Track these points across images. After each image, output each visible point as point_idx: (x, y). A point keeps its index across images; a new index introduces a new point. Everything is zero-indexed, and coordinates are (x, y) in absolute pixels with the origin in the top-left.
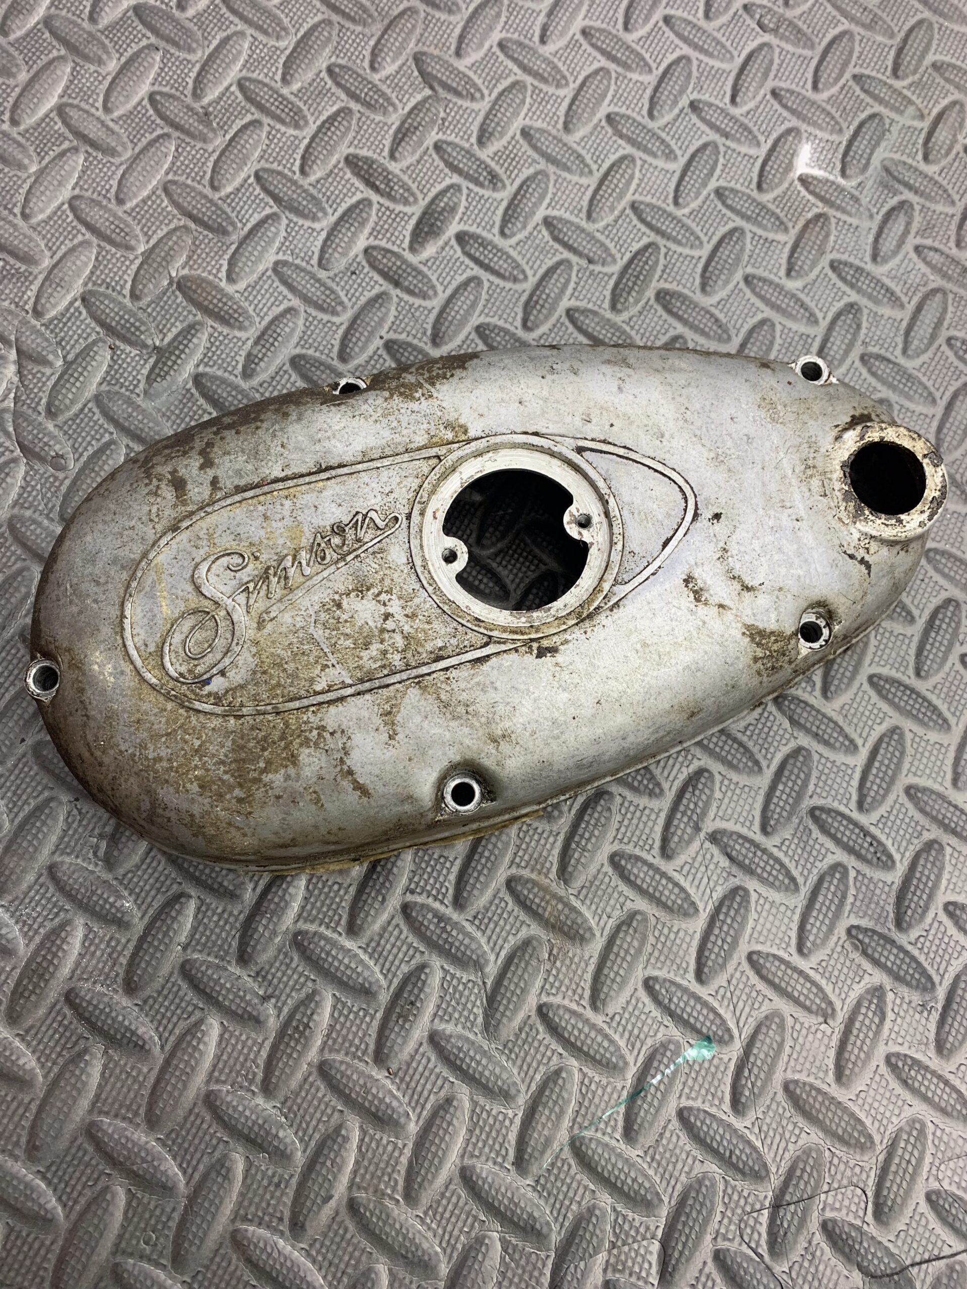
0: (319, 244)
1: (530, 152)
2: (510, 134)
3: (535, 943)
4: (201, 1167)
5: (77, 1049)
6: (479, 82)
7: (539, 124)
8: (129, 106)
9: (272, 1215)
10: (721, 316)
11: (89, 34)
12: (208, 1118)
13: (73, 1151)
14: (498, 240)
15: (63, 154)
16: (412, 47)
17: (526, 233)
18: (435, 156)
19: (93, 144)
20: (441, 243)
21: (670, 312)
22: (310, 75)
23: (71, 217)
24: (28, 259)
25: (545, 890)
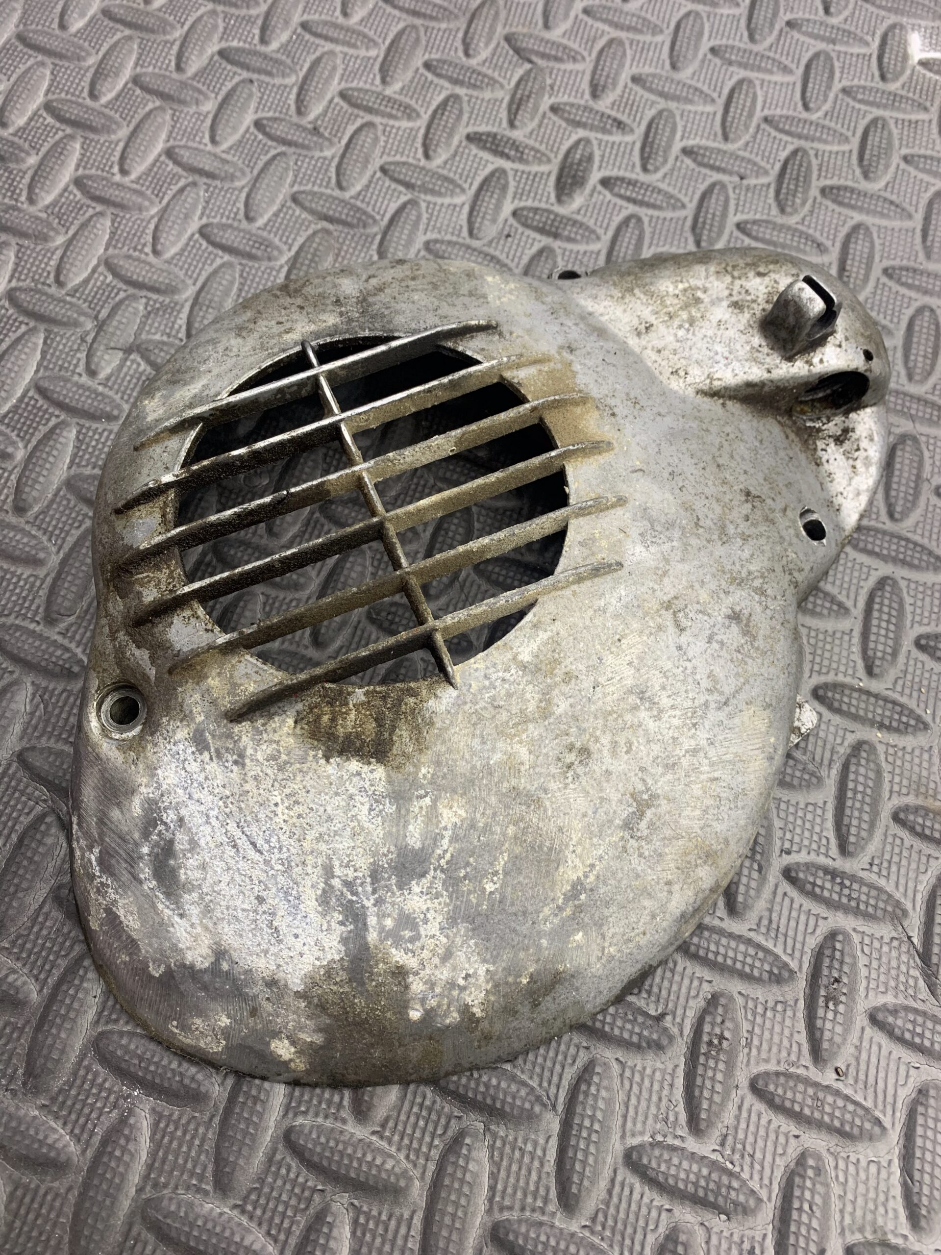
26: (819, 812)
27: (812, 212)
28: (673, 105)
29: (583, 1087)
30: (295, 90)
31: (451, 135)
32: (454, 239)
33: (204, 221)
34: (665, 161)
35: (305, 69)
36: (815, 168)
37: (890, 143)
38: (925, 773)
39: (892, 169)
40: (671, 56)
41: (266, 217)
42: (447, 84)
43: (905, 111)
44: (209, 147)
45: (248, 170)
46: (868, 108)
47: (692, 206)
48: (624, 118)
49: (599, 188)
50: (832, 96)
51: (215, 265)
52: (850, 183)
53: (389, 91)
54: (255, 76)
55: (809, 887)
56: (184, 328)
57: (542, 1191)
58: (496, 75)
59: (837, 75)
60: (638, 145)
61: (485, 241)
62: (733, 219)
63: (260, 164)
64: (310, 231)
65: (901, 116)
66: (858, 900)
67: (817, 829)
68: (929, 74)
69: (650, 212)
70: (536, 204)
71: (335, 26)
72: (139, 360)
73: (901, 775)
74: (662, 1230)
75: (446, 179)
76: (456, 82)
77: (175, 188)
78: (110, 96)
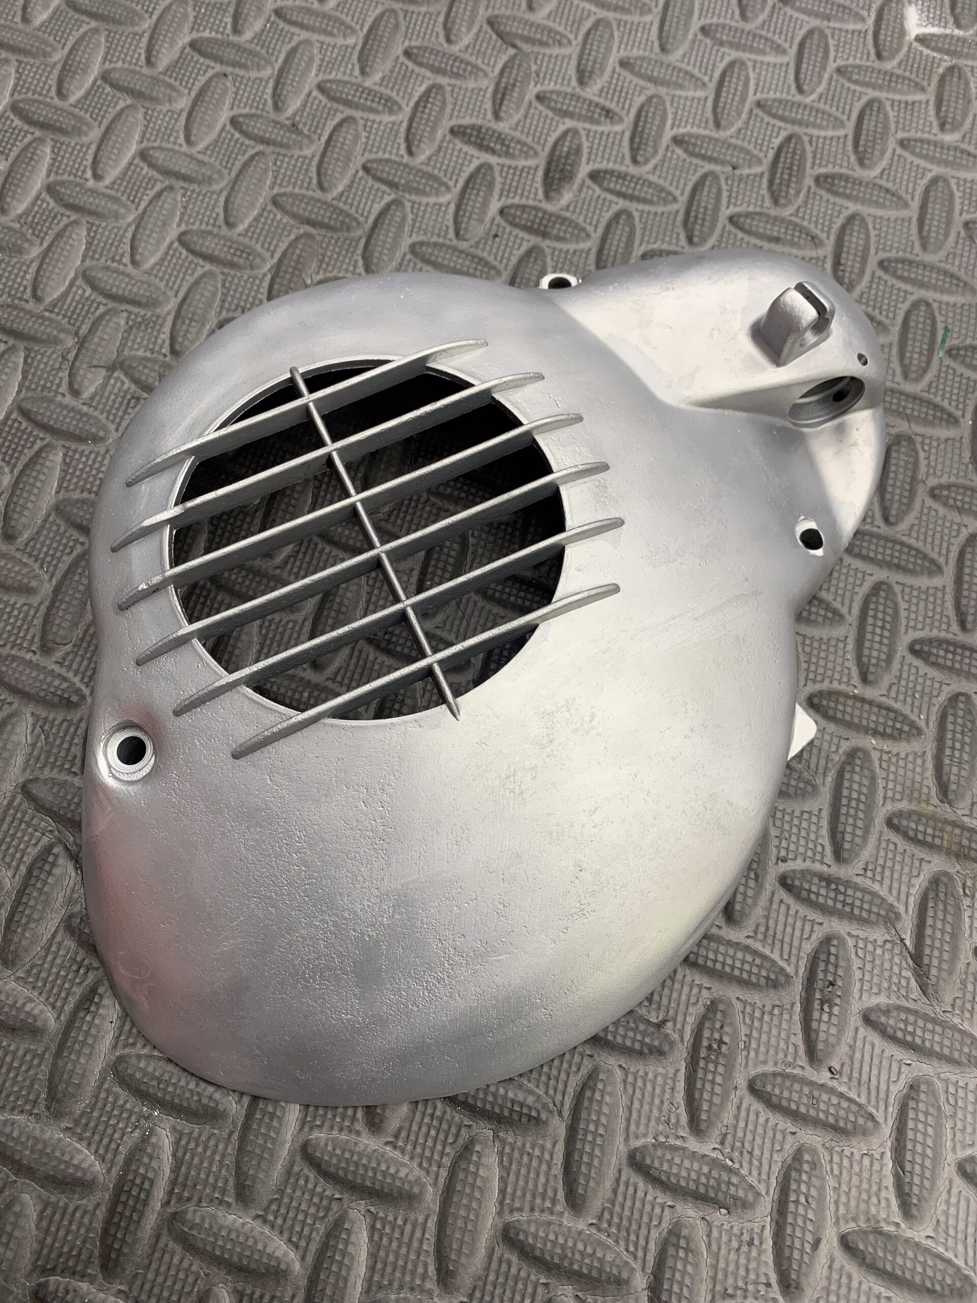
26: (814, 819)
27: (806, 203)
28: (663, 91)
29: (588, 1094)
30: (271, 84)
31: (434, 130)
32: (441, 240)
33: (183, 227)
34: (656, 152)
35: (280, 60)
36: (809, 155)
37: (886, 127)
38: (918, 778)
39: (888, 154)
40: (660, 37)
41: (247, 222)
42: (428, 74)
43: (901, 92)
44: (185, 148)
45: (225, 172)
46: (864, 90)
47: (683, 199)
48: (612, 106)
49: (588, 182)
50: (826, 76)
51: (196, 275)
52: (844, 171)
53: (368, 83)
54: (229, 70)
55: (804, 894)
56: (168, 342)
57: (550, 1193)
58: (479, 62)
59: (832, 54)
60: (627, 135)
61: (472, 242)
62: (725, 212)
63: (238, 165)
64: (292, 237)
65: (897, 97)
66: (852, 905)
67: (813, 837)
68: (926, 51)
69: (641, 207)
70: (524, 201)
71: (310, 12)
72: (123, 377)
73: (895, 781)
74: (665, 1225)
75: (430, 176)
76: (438, 71)
77: (151, 193)
78: (80, 94)
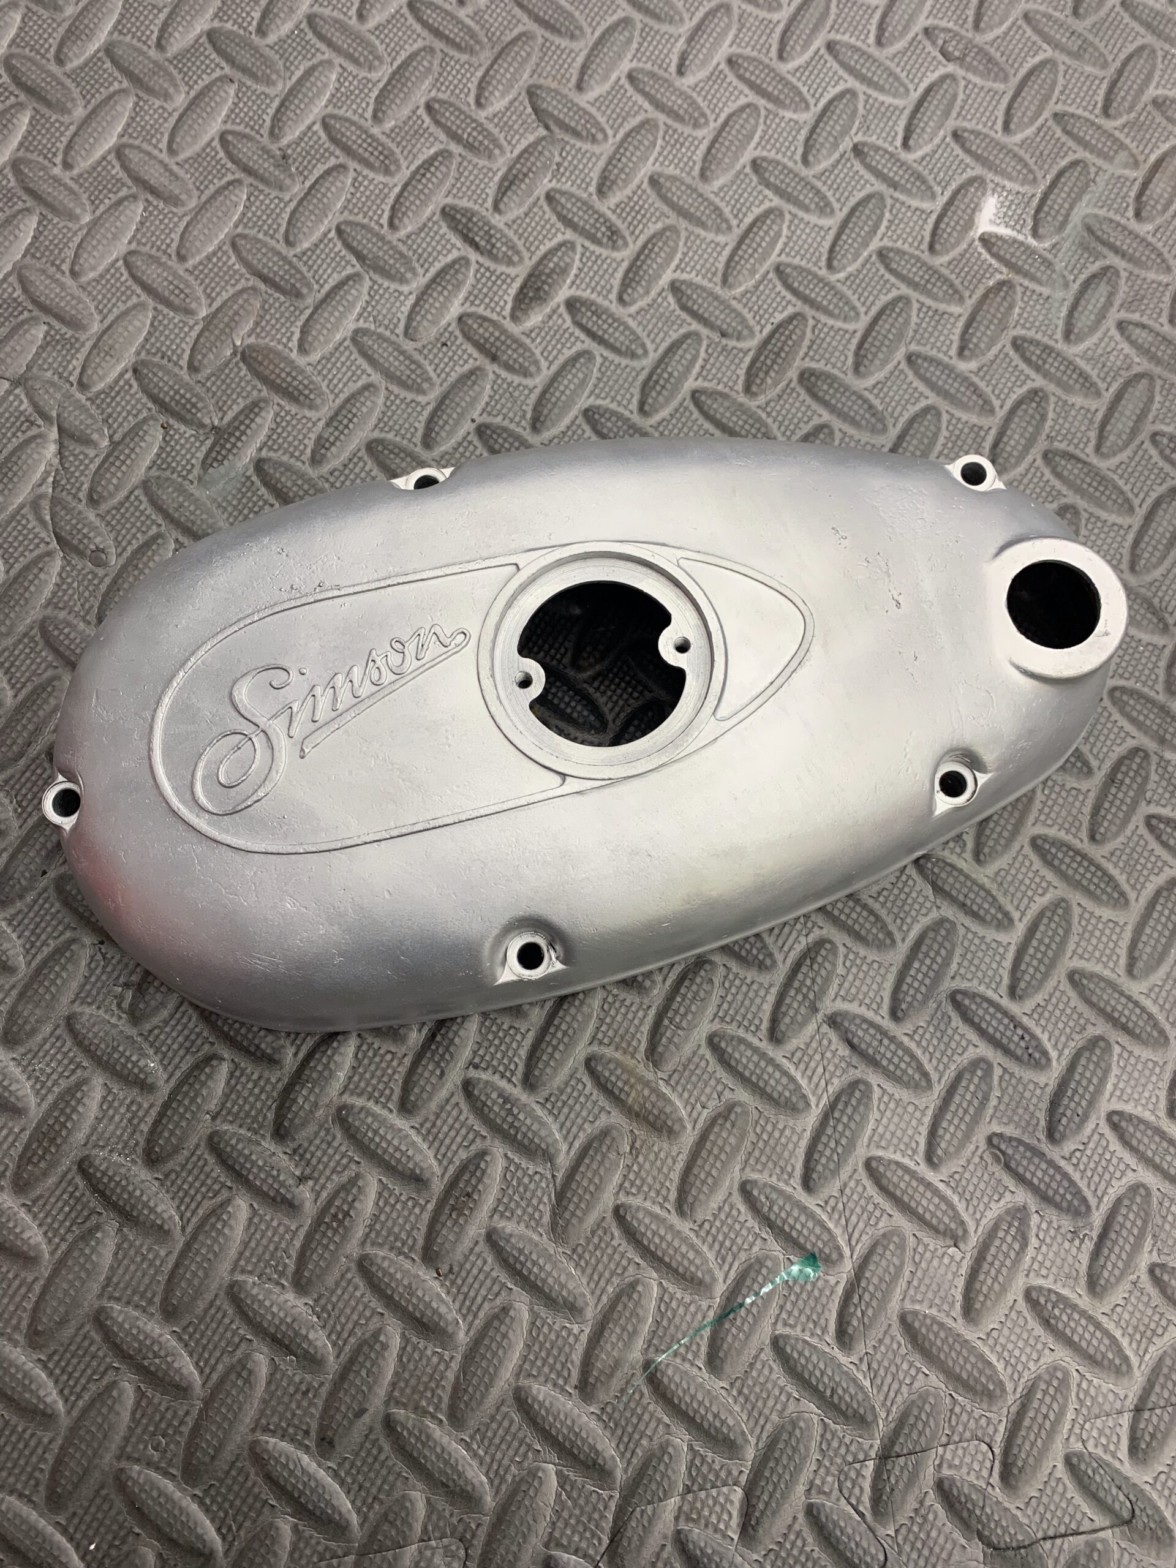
0: (406, 309)
1: (659, 204)
2: (637, 181)
3: (614, 1133)
4: (220, 1367)
5: (88, 1225)
6: (602, 120)
7: (671, 170)
8: (197, 148)
9: (296, 1427)
10: (876, 402)
11: (155, 63)
12: (230, 1312)
13: (78, 1339)
14: (615, 308)
15: (119, 203)
16: (525, 78)
17: (648, 300)
18: (546, 208)
19: (153, 191)
20: (548, 310)
21: (814, 396)
22: (406, 112)
23: (126, 275)
24: (74, 324)
25: (631, 1072)
